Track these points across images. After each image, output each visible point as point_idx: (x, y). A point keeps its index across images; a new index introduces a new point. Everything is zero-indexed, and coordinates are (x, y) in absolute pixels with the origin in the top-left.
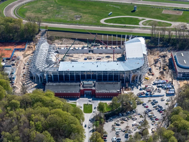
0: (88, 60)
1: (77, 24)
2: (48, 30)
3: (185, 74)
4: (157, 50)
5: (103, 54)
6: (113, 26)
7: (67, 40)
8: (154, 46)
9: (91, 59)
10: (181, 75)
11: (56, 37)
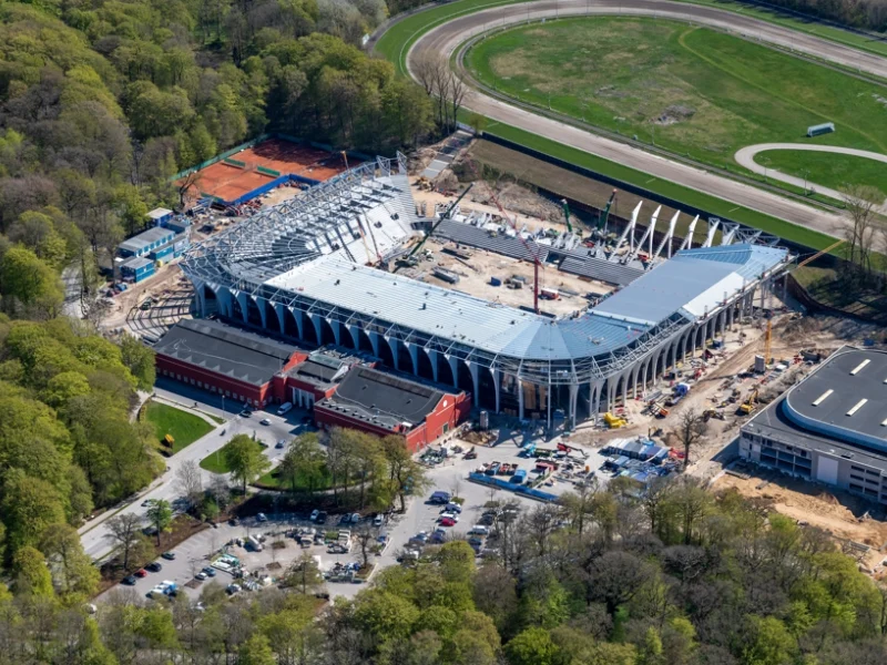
0: (503, 287)
1: (634, 139)
2: (486, 137)
3: (773, 447)
4: (832, 325)
5: (594, 282)
6: (763, 182)
7: (518, 193)
8: (830, 304)
9: (518, 287)
10: (757, 448)
11: (486, 169)
